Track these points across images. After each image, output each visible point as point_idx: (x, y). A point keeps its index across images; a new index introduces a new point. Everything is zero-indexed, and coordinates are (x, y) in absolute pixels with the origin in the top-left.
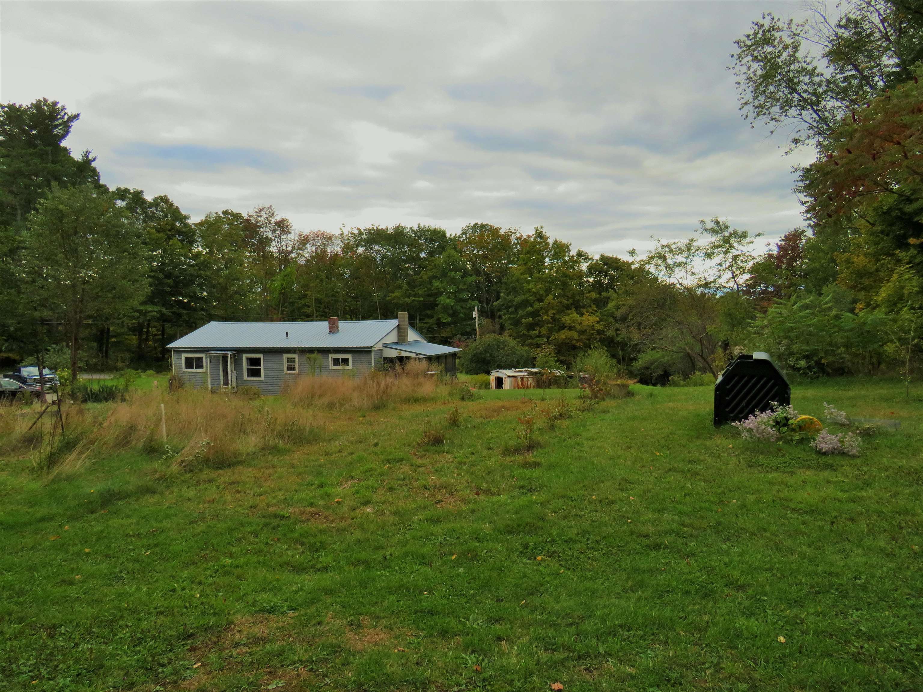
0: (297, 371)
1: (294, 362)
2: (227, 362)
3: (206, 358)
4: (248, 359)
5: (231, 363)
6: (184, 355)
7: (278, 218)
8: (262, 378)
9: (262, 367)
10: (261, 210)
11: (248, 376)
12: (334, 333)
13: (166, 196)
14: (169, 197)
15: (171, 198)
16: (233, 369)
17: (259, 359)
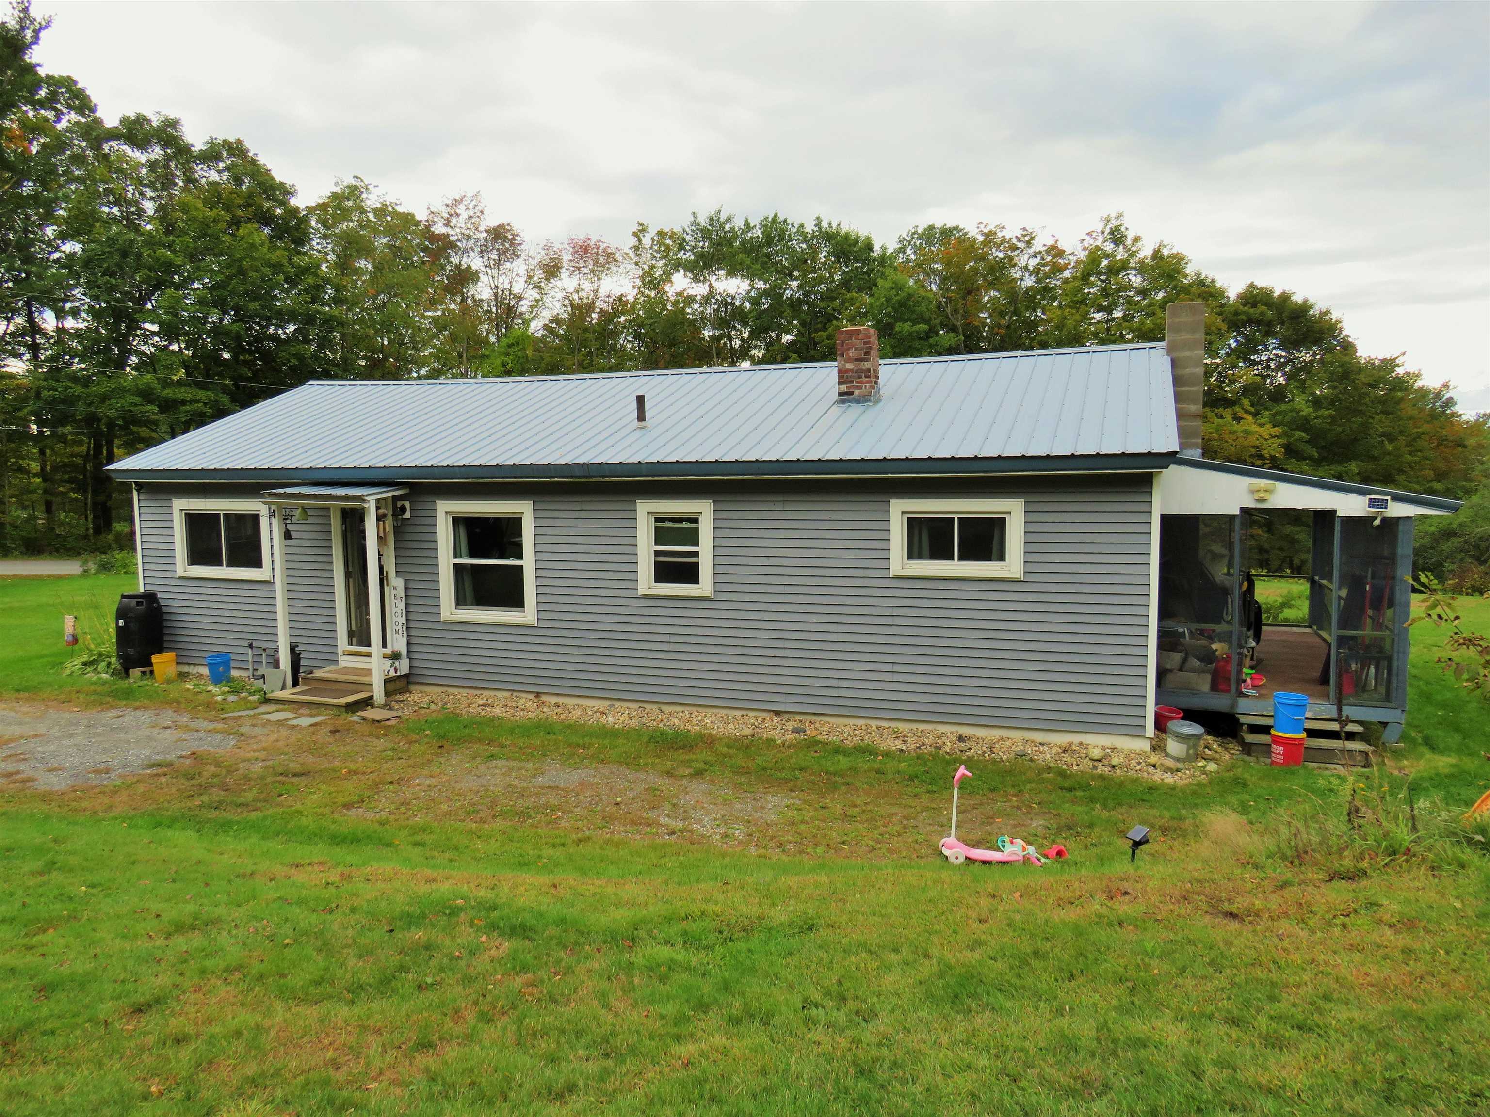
0: (705, 586)
1: (692, 537)
2: (362, 535)
3: (272, 515)
4: (458, 521)
5: (381, 539)
6: (181, 505)
7: (491, 221)
8: (528, 615)
9: (528, 562)
10: (457, 202)
11: (461, 601)
12: (864, 399)
13: (239, 142)
14: (247, 144)
15: (253, 148)
16: (391, 568)
17: (514, 524)
